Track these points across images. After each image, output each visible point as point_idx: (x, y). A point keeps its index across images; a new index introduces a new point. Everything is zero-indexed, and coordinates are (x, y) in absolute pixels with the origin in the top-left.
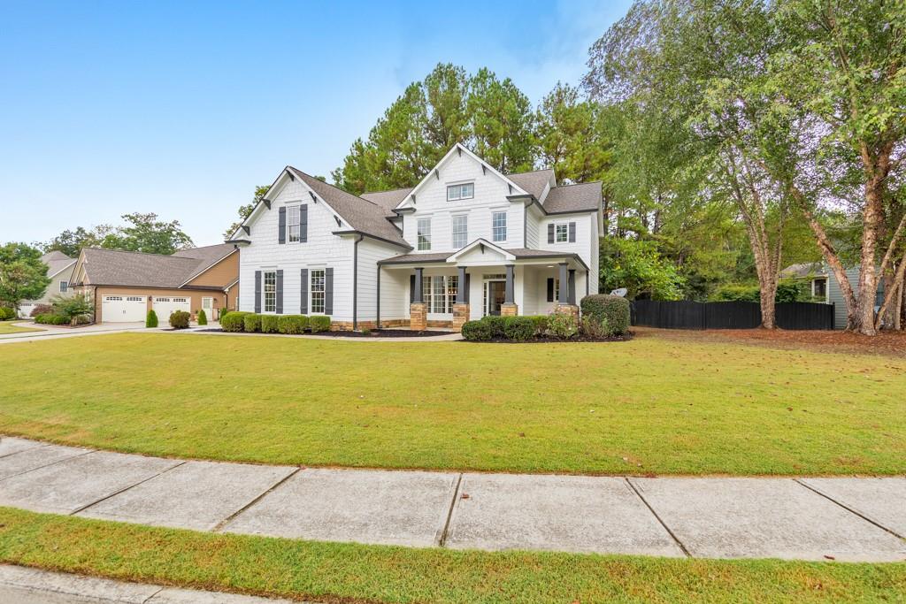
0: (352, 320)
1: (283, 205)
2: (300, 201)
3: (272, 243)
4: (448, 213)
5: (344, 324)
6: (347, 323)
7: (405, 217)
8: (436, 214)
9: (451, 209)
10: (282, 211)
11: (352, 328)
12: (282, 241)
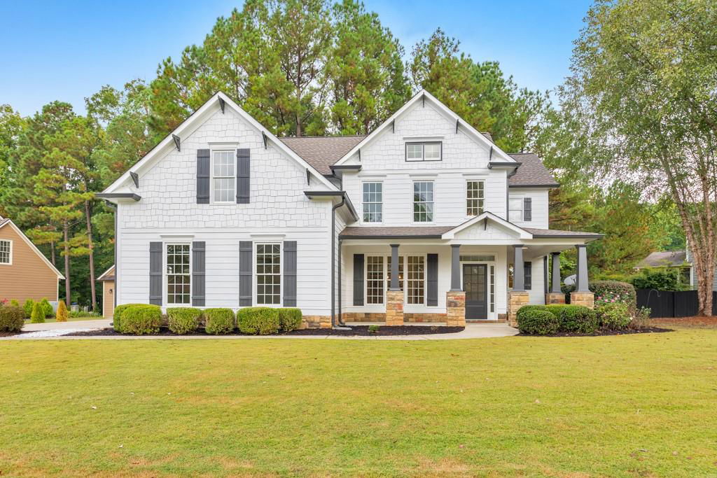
0: (329, 314)
1: (206, 147)
2: (238, 143)
3: (186, 201)
4: (407, 176)
5: (317, 320)
6: (321, 318)
7: (344, 177)
8: (389, 177)
9: (411, 172)
10: (203, 156)
11: (330, 324)
12: (203, 197)
